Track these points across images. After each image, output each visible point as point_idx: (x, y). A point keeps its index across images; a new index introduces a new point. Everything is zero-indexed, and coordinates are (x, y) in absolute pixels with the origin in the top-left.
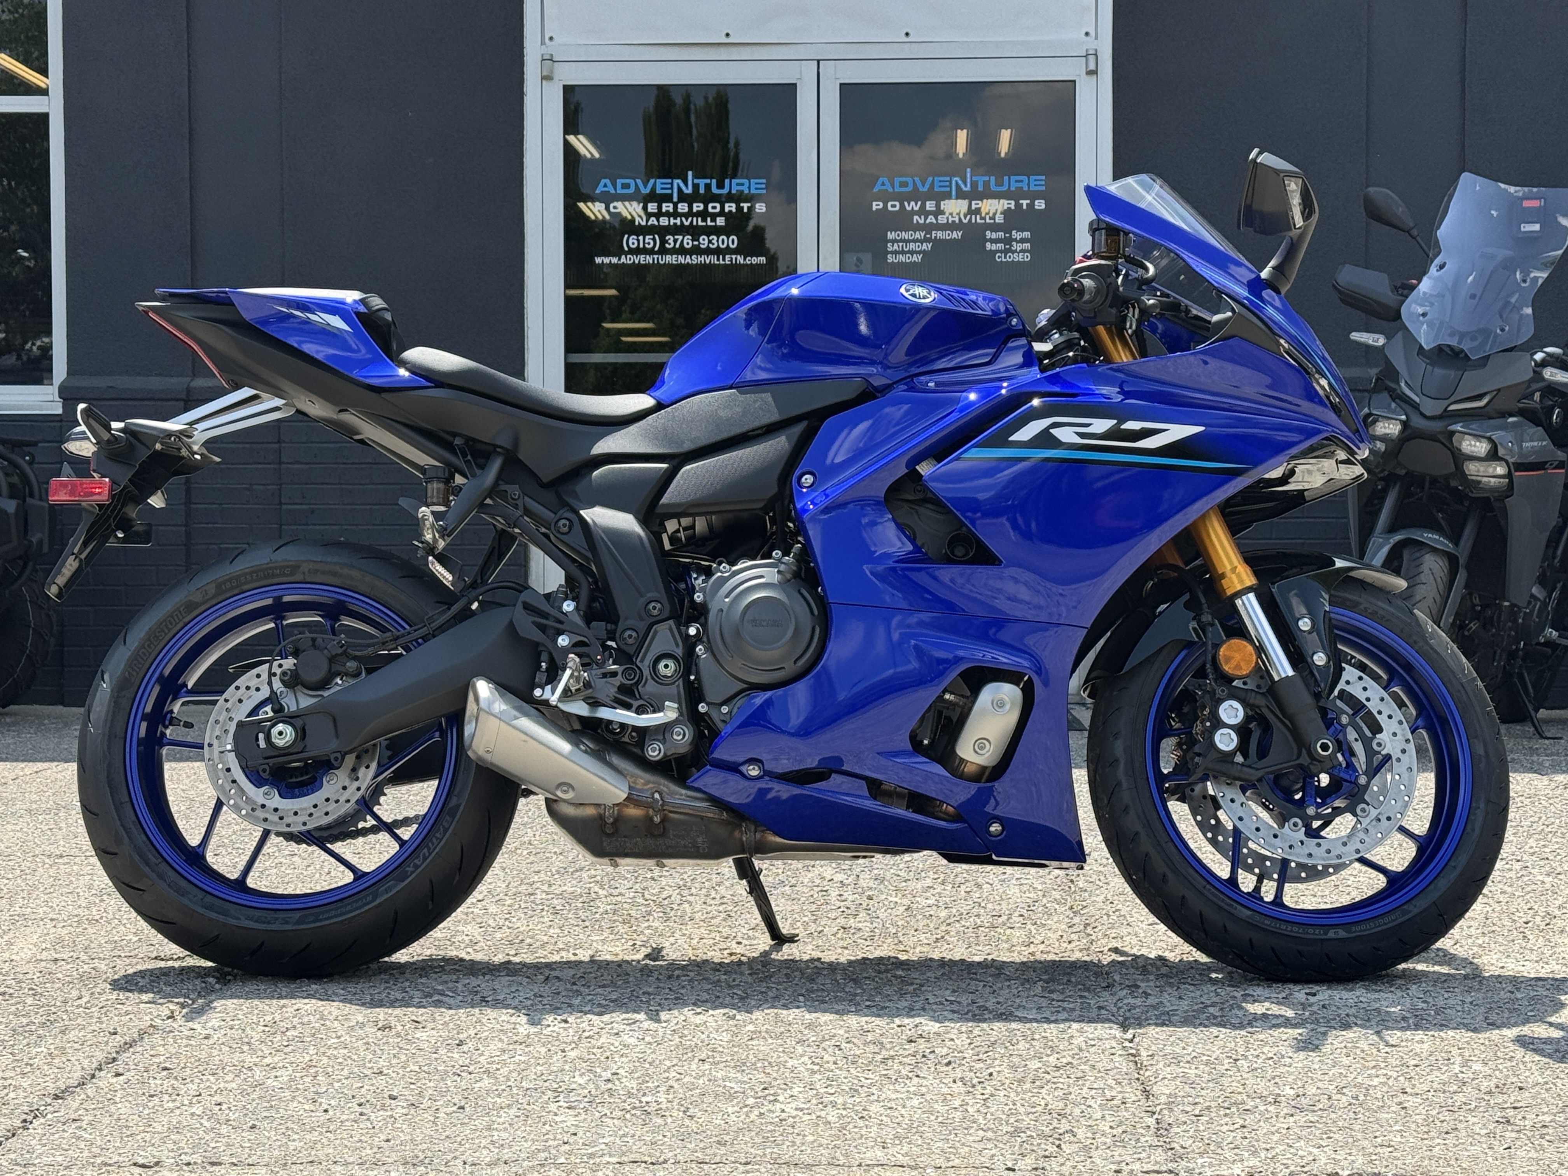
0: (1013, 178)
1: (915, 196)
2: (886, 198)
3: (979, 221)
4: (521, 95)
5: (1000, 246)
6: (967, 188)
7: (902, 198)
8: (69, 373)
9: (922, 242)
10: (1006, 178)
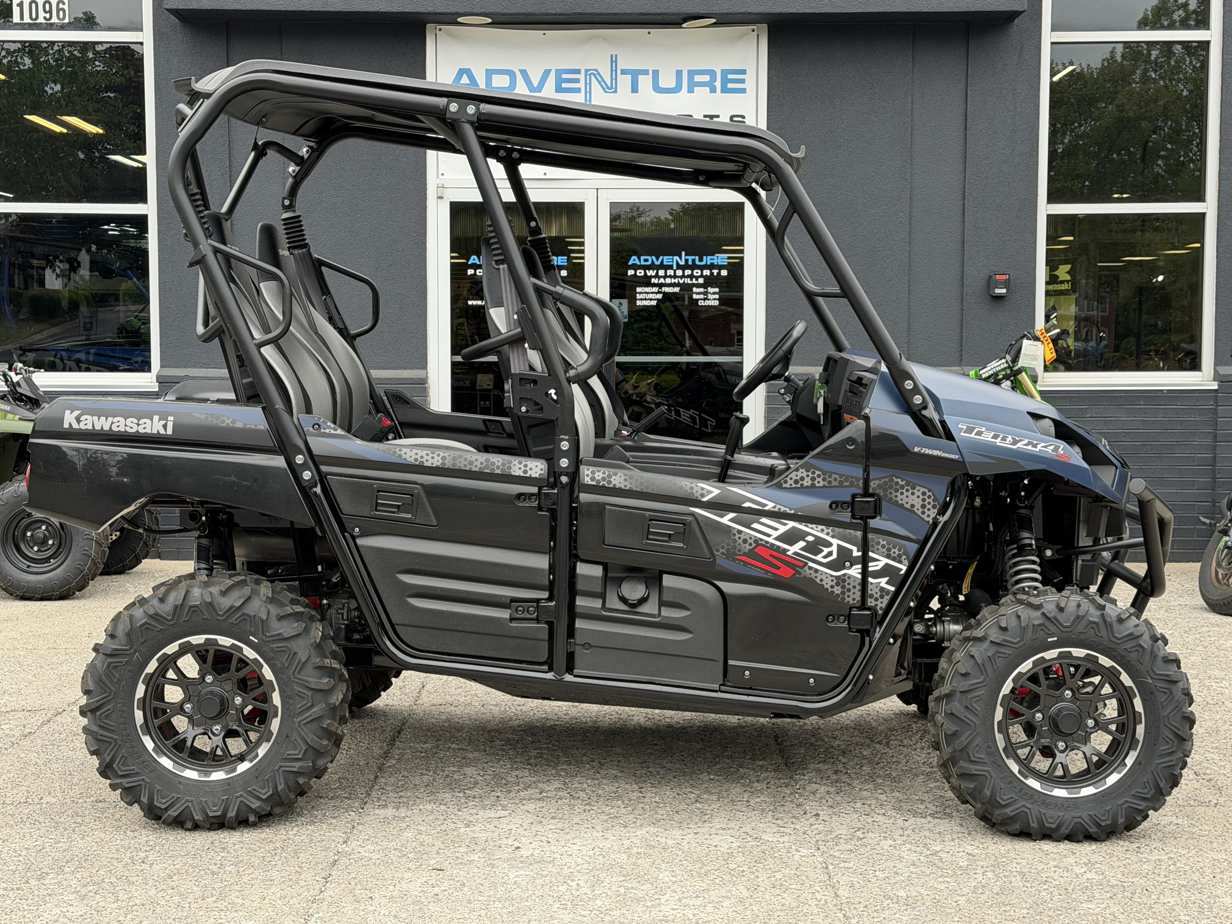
0: (709, 257)
1: (652, 267)
2: (635, 267)
3: (689, 282)
4: (425, 207)
5: (702, 296)
6: (682, 263)
7: (646, 268)
8: (162, 366)
9: (656, 293)
10: (705, 257)
